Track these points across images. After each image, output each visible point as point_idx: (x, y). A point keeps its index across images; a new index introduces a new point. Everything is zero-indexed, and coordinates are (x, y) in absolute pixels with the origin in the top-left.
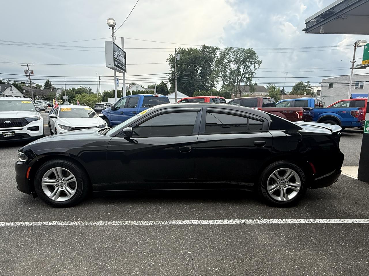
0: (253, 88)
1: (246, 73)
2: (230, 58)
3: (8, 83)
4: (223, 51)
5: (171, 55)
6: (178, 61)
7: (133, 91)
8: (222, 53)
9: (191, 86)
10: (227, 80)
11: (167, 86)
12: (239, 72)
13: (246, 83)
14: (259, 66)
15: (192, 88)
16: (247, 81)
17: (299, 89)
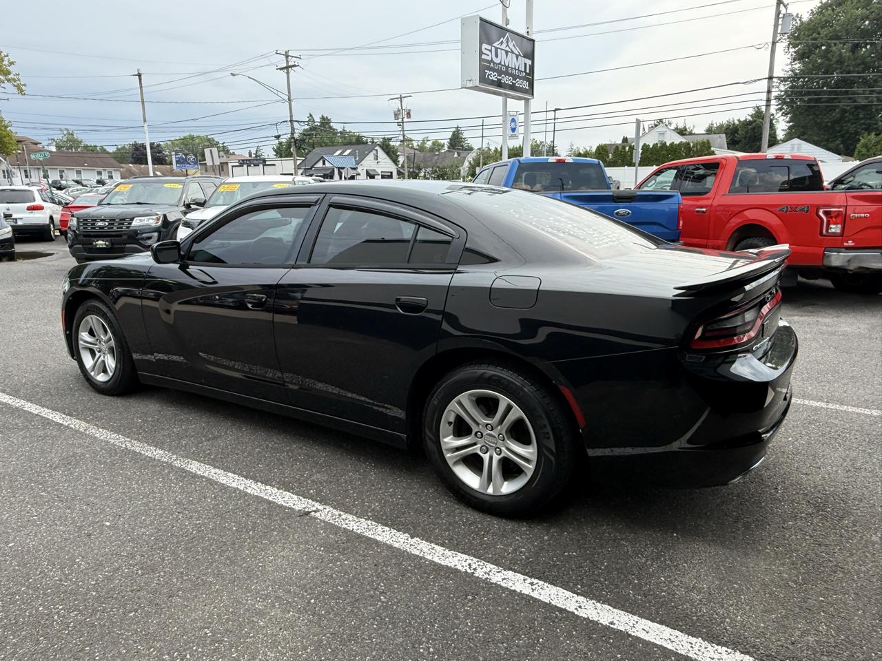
3: (373, 142)
7: (645, 144)
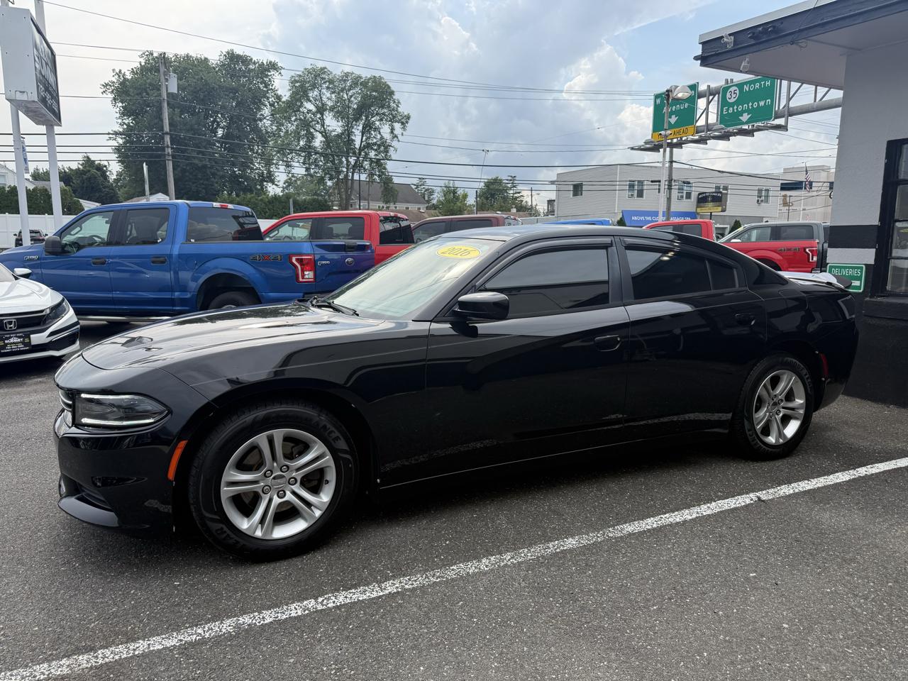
0: (389, 191)
1: (369, 146)
2: (321, 98)
4: (300, 76)
5: (120, 71)
6: (172, 94)
8: (297, 82)
9: (200, 177)
10: (316, 163)
11: (108, 173)
12: (350, 142)
13: (371, 175)
14: (404, 128)
15: (203, 184)
16: (373, 169)
17: (493, 196)
